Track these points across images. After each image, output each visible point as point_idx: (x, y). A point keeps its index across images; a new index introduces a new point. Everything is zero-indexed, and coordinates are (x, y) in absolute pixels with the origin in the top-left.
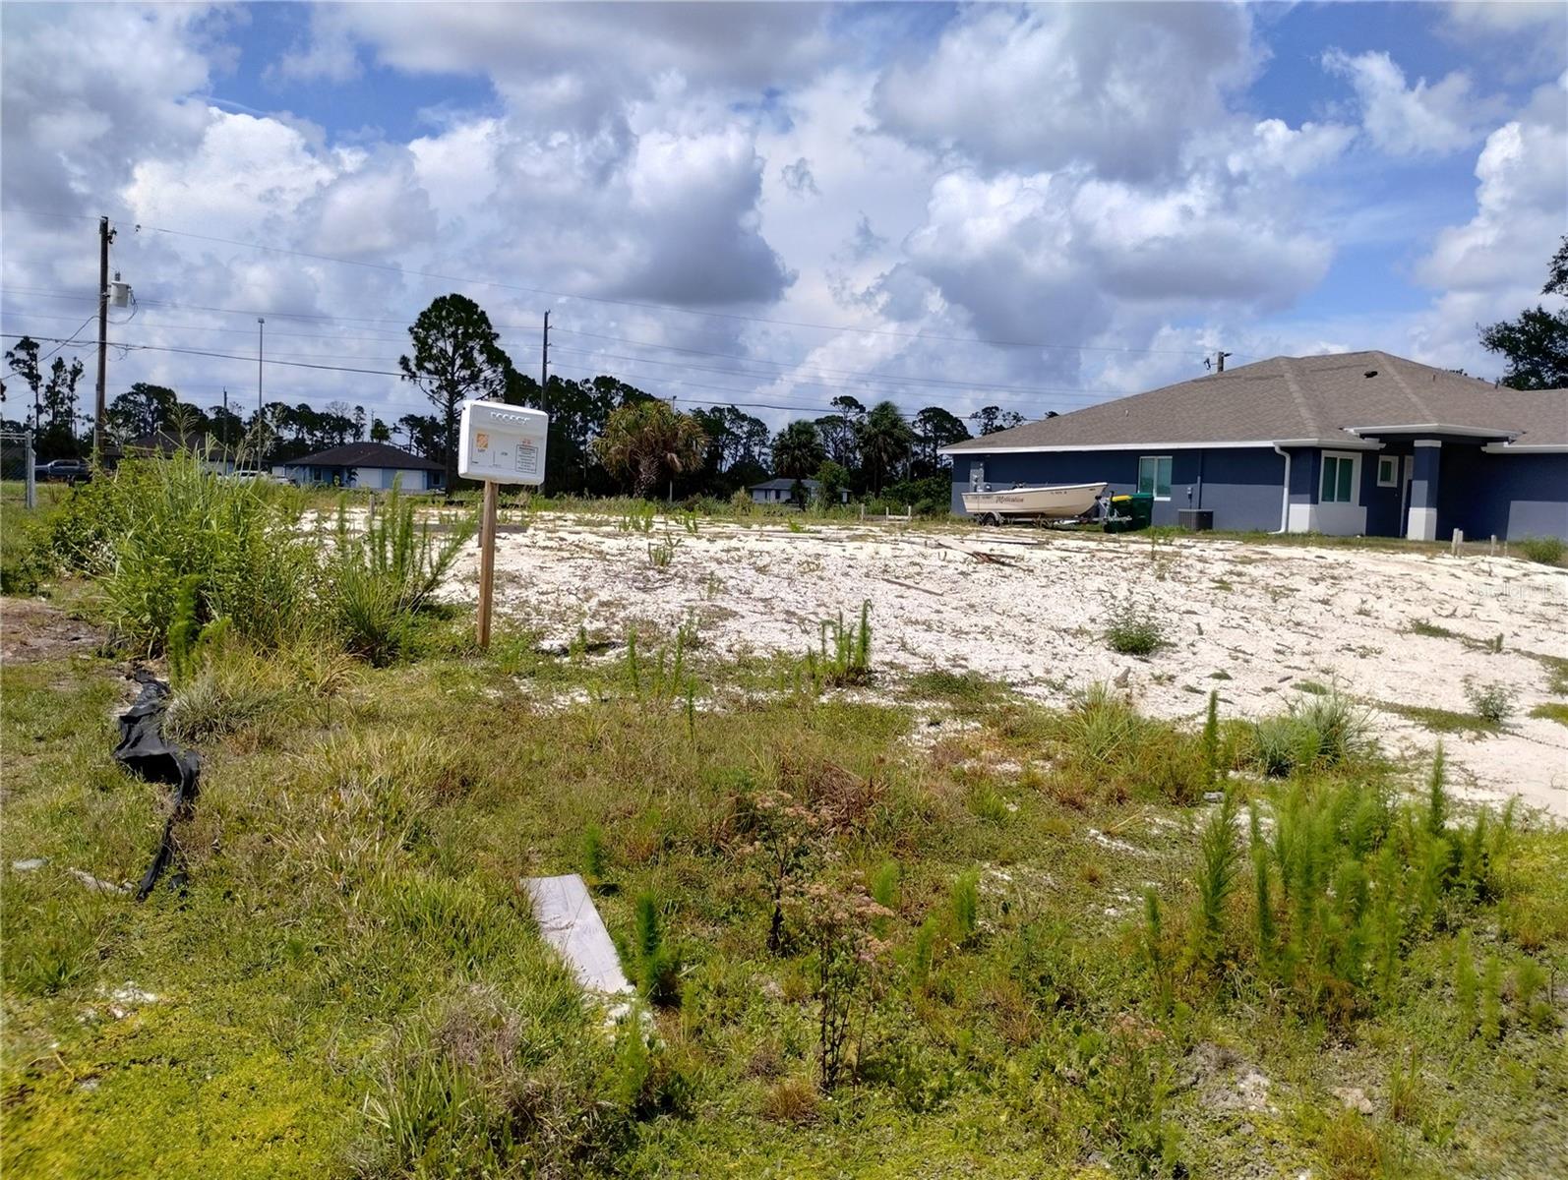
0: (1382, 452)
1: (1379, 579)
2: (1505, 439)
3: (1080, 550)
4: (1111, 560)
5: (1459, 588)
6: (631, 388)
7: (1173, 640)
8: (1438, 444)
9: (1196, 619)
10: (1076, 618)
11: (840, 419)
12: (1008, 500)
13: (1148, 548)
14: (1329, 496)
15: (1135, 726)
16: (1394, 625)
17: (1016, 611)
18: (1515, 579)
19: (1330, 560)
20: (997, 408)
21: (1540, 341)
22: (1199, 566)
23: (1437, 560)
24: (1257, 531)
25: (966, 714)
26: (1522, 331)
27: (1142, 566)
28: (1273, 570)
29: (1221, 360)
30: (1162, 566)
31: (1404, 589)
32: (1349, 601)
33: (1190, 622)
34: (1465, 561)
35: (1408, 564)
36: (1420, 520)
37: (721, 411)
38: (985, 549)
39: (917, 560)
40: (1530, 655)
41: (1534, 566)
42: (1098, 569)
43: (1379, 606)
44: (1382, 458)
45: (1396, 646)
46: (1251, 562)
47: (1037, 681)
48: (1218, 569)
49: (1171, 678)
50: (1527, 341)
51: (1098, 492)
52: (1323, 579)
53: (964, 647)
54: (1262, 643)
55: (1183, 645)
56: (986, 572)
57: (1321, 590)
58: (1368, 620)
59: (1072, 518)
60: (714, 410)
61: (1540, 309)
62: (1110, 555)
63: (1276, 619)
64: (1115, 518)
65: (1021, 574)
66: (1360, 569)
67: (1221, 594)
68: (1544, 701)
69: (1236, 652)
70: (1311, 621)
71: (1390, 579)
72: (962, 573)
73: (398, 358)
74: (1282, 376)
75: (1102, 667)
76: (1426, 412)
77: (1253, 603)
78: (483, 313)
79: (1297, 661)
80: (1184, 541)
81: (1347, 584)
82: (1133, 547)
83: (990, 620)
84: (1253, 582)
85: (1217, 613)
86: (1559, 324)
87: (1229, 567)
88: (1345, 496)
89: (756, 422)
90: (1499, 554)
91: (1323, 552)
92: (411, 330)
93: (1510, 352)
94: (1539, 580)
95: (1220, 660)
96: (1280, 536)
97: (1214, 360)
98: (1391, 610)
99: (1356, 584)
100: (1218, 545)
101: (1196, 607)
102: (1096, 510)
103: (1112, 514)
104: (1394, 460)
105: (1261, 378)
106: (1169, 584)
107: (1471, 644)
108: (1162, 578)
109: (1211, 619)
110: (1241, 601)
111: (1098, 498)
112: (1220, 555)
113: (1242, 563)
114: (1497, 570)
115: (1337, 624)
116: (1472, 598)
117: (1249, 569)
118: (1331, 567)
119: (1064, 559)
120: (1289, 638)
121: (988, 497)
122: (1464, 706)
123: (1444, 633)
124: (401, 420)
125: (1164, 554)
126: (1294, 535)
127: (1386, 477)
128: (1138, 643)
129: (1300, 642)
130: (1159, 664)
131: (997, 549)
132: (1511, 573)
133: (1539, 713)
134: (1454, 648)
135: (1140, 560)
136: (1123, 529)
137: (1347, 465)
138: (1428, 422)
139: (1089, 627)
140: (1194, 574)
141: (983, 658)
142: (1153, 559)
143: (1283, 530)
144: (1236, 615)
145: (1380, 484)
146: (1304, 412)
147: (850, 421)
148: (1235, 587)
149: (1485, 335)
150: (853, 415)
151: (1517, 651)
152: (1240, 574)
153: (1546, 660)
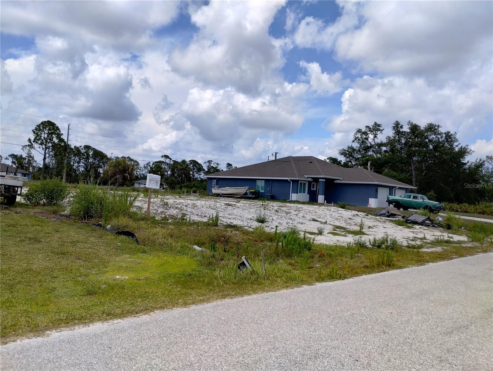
0: (312, 181)
1: (308, 211)
2: (339, 180)
3: (247, 203)
4: (254, 206)
5: (323, 213)
6: (96, 149)
7: (268, 221)
8: (324, 180)
9: (272, 217)
10: (250, 217)
11: (163, 162)
12: (224, 190)
13: (262, 203)
14: (301, 192)
15: (264, 232)
16: (309, 219)
17: (238, 215)
18: (335, 212)
19: (299, 207)
20: (212, 161)
21: (352, 154)
22: (272, 207)
23: (321, 207)
24: (284, 200)
25: (236, 230)
26: (348, 151)
27: (261, 207)
28: (287, 208)
29: (276, 154)
30: (264, 207)
31: (312, 213)
32: (301, 215)
33: (271, 218)
34: (326, 208)
35: (315, 208)
36: (321, 198)
37: (124, 158)
38: (227, 202)
39: (215, 205)
40: (332, 225)
41: (341, 209)
42: (252, 207)
43: (307, 216)
44: (312, 183)
45: (308, 223)
46: (282, 207)
47: (246, 226)
48: (276, 208)
49: (268, 227)
50: (349, 153)
51: (247, 189)
52: (297, 211)
53: (232, 221)
54: (284, 222)
55: (270, 221)
56: (230, 208)
57: (296, 213)
58: (304, 218)
59: (240, 195)
60: (123, 157)
61: (351, 146)
62: (254, 205)
63: (287, 218)
64: (251, 196)
65: (237, 208)
66: (304, 209)
67: (277, 213)
68: (330, 231)
69: (279, 223)
70: (293, 218)
71: (310, 211)
72: (226, 208)
73: (28, 139)
74: (290, 161)
75: (256, 224)
76: (322, 173)
77: (283, 215)
78: (58, 127)
79: (290, 225)
80: (268, 202)
81: (301, 212)
82: (258, 203)
83: (234, 217)
84: (283, 211)
85: (276, 216)
86: (356, 150)
87: (278, 208)
88: (304, 192)
89: (136, 161)
90: (334, 206)
91: (298, 205)
92: (33, 130)
93: (345, 156)
94: (340, 212)
95: (277, 224)
96: (289, 201)
97: (274, 154)
98: (308, 217)
99: (303, 212)
100: (275, 203)
101: (272, 215)
102: (246, 194)
103: (250, 195)
104: (315, 184)
105: (285, 162)
106: (266, 211)
107: (321, 223)
108: (265, 210)
109: (275, 217)
110: (281, 214)
111: (246, 191)
112: (276, 205)
113: (281, 207)
114: (331, 209)
115: (298, 219)
116: (325, 215)
117: (282, 208)
118: (299, 208)
119: (244, 205)
120: (289, 221)
121: (219, 189)
122: (317, 232)
123: (317, 221)
124: (9, 156)
125: (265, 205)
126: (293, 201)
127: (313, 188)
128: (262, 221)
129: (291, 222)
130: (265, 224)
131: (230, 203)
132: (335, 210)
133: (329, 233)
134: (318, 223)
135: (260, 206)
136: (253, 199)
137: (305, 184)
138: (322, 175)
139: (252, 218)
140: (271, 209)
141: (235, 222)
142: (263, 206)
143: (290, 200)
144: (279, 217)
145: (312, 189)
146: (295, 171)
147: (167, 163)
148: (279, 212)
149: (339, 151)
150: (168, 161)
151: (330, 224)
152: (280, 209)
153: (334, 226)
